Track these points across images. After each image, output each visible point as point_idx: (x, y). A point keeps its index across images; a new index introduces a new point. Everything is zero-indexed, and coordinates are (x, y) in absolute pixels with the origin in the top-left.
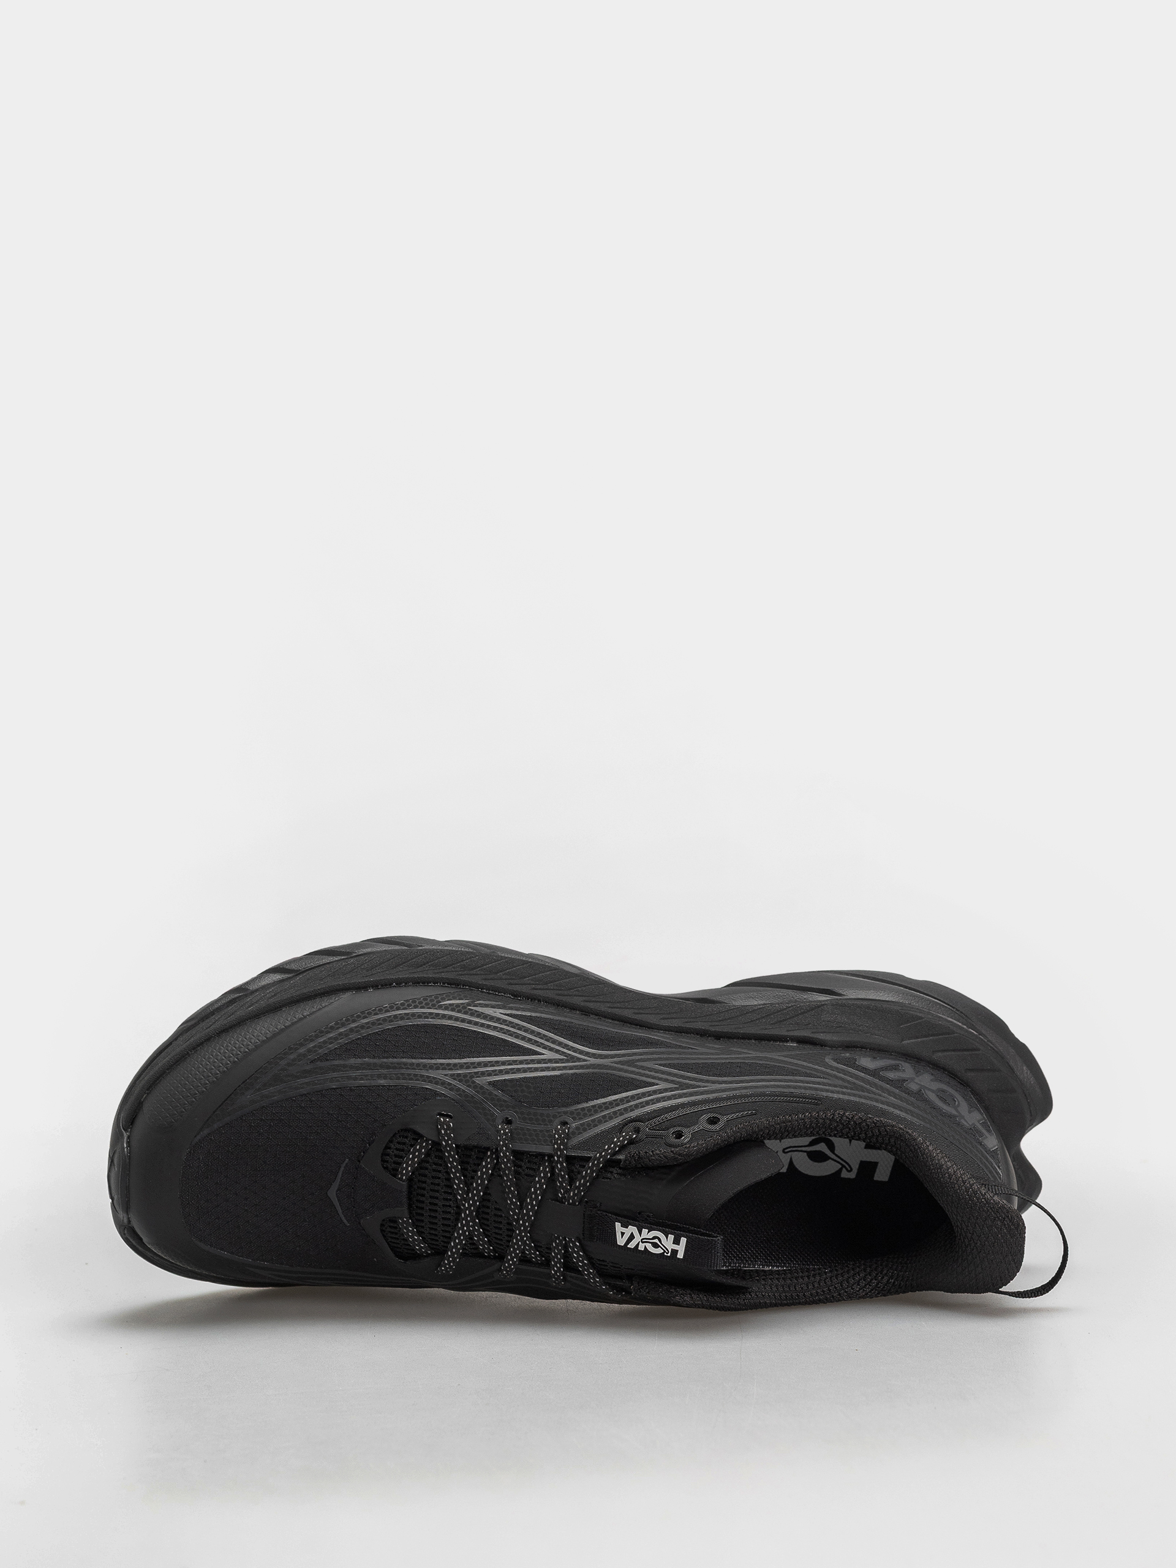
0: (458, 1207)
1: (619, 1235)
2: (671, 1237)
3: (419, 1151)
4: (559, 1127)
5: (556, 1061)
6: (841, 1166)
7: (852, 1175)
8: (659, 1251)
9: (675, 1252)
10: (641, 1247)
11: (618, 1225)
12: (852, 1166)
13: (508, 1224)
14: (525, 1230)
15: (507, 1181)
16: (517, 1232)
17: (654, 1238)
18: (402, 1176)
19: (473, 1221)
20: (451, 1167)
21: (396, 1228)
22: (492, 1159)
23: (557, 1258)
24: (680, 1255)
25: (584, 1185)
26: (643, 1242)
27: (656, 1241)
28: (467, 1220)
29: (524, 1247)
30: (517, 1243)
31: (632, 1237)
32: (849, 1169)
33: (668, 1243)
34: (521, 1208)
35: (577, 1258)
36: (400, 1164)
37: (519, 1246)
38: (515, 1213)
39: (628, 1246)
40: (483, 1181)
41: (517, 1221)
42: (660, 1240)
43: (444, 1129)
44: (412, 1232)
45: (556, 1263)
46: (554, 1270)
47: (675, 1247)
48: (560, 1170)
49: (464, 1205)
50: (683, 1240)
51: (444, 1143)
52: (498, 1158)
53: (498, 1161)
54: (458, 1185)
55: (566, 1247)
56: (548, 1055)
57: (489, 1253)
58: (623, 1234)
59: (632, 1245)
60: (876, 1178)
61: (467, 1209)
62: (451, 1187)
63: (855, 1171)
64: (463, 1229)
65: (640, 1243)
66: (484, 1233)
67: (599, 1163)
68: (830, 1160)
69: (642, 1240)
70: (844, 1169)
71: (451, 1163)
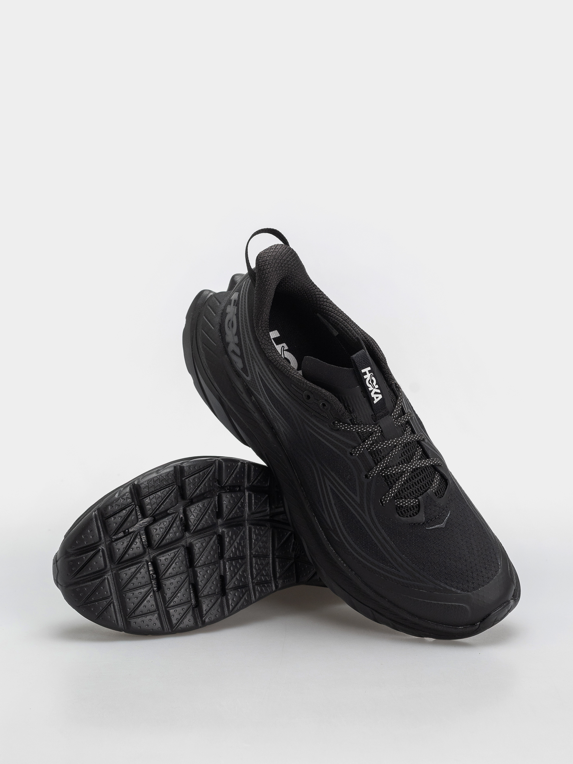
0: (412, 472)
1: (379, 399)
2: (365, 377)
3: (402, 502)
4: (354, 454)
5: (328, 478)
6: (284, 351)
7: (284, 345)
8: (373, 378)
9: (370, 372)
10: (377, 387)
11: (375, 402)
12: (281, 347)
13: (404, 448)
14: (402, 439)
15: (389, 459)
16: (405, 441)
17: (370, 384)
18: (417, 502)
19: (413, 462)
20: (400, 485)
21: (437, 491)
22: (385, 471)
23: (403, 419)
24: (369, 369)
25: (369, 427)
26: (375, 387)
27: (370, 382)
28: (415, 465)
29: (408, 435)
30: (409, 439)
31: (376, 393)
32: (283, 347)
33: (368, 377)
34: (395, 446)
35: (398, 411)
36: (413, 506)
37: (410, 437)
38: (399, 447)
39: (380, 392)
40: (395, 469)
41: (401, 444)
42: (369, 381)
43: (387, 499)
44: (434, 484)
45: (405, 419)
46: (408, 418)
47: (367, 373)
48: (370, 441)
49: (410, 470)
50: (363, 371)
51: (393, 495)
52: (383, 470)
53: (384, 469)
54: (404, 478)
55: (397, 418)
56: (328, 483)
57: (420, 449)
58: (377, 398)
59: (379, 391)
60: (279, 335)
61: (410, 467)
62: (407, 480)
63: (282, 345)
64: (419, 464)
65: (376, 388)
66: (414, 455)
67: (357, 428)
68: (285, 356)
69: (374, 388)
70: (284, 349)
71: (398, 486)
